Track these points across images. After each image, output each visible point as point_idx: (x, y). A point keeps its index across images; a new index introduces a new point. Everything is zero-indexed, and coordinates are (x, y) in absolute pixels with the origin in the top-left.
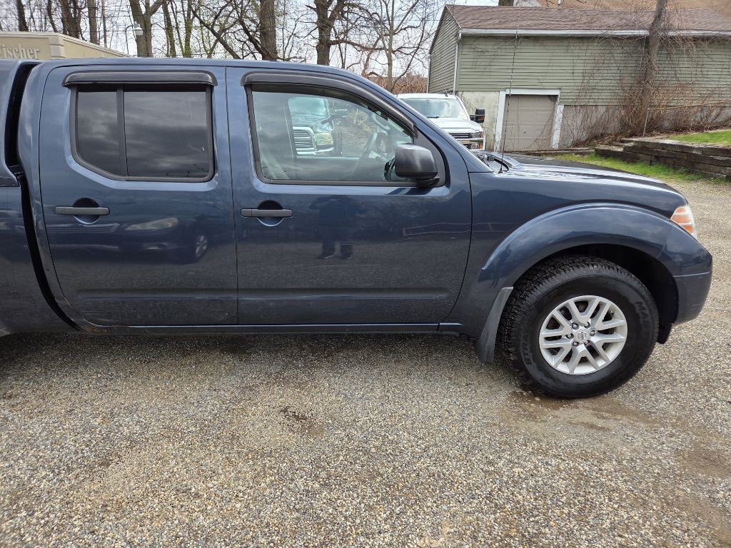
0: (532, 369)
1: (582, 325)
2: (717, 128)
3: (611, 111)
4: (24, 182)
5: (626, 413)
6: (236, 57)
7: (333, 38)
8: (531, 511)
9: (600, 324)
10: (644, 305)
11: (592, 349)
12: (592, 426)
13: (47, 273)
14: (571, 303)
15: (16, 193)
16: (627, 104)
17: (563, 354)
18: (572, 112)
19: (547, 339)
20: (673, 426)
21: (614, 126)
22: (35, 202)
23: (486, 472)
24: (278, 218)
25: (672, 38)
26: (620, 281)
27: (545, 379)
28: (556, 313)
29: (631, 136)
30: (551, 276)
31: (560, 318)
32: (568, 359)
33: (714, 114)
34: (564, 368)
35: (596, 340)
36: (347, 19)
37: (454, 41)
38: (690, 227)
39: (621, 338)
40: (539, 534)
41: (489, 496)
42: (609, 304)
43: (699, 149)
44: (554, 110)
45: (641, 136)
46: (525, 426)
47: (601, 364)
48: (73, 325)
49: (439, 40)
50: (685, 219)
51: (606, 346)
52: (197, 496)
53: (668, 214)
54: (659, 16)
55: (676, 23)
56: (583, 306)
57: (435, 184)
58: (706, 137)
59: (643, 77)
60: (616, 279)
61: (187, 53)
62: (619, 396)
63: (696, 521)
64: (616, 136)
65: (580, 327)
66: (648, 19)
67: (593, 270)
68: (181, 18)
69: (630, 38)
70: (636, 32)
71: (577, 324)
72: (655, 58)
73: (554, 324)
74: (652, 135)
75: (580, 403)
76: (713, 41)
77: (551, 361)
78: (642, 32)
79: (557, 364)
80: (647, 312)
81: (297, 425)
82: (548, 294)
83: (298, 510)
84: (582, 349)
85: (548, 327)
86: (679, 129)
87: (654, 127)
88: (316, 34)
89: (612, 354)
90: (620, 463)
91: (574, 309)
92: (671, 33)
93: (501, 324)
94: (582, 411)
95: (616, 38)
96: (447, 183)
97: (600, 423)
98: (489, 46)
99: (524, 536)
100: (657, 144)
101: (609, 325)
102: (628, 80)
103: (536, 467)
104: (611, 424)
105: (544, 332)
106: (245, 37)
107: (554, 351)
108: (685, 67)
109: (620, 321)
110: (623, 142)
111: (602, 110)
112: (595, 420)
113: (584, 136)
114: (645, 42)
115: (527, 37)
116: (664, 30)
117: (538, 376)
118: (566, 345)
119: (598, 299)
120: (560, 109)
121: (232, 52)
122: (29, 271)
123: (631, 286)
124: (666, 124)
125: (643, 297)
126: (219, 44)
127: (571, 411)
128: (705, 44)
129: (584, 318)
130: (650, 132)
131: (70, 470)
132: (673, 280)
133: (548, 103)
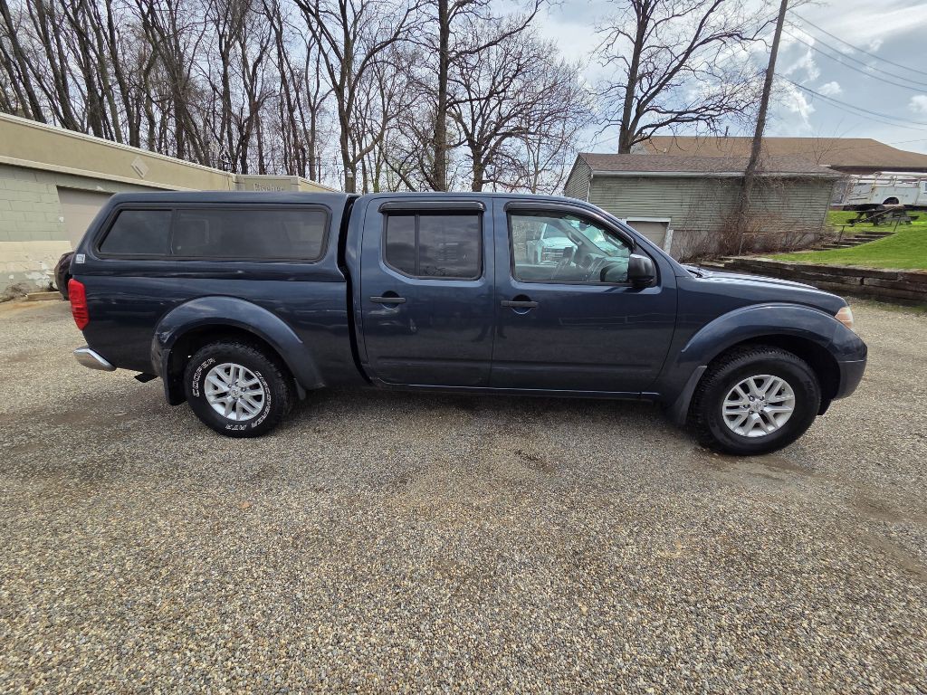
0: (716, 431)
1: (758, 397)
2: (800, 250)
3: (711, 236)
4: (348, 279)
5: (793, 468)
6: (414, 190)
7: (484, 178)
8: (743, 537)
9: (773, 398)
10: (811, 384)
11: (764, 416)
12: (768, 477)
13: (359, 344)
14: (751, 380)
15: (343, 287)
16: (725, 230)
17: (741, 421)
18: (680, 235)
19: (728, 408)
20: (836, 479)
21: (714, 246)
22: (356, 293)
23: (696, 506)
24: (527, 308)
25: (764, 178)
26: (794, 364)
27: (725, 438)
28: (737, 388)
29: (728, 255)
30: (736, 359)
31: (741, 392)
32: (743, 425)
33: (797, 238)
34: (740, 432)
35: (767, 410)
36: (495, 164)
37: (586, 180)
38: (849, 324)
39: (789, 410)
40: (755, 554)
41: (705, 524)
42: (781, 382)
43: (791, 266)
44: (665, 233)
45: (737, 255)
46: (715, 474)
47: (771, 429)
48: (370, 382)
49: (572, 180)
50: (845, 317)
51: (776, 415)
52: (478, 508)
53: (834, 314)
54: (753, 161)
55: (768, 168)
56: (759, 383)
57: (650, 285)
58: (793, 257)
59: (739, 209)
60: (790, 363)
61: (377, 190)
62: (782, 455)
63: (881, 553)
64: (716, 254)
65: (756, 400)
66: (744, 164)
67: (772, 355)
68: (373, 165)
69: (729, 178)
70: (734, 174)
71: (754, 397)
72: (749, 195)
73: (735, 396)
74: (746, 255)
75: (753, 459)
76: (798, 181)
77: (731, 425)
78: (739, 174)
79: (735, 428)
80: (813, 389)
81: (533, 464)
82: (734, 373)
83: (558, 525)
84: (756, 416)
85: (730, 399)
86: (768, 250)
87: (748, 248)
88: (472, 175)
89: (781, 422)
90: (802, 505)
91: (753, 385)
92: (763, 175)
93: (693, 396)
94: (755, 466)
95: (716, 178)
96: (658, 283)
97: (774, 475)
98: (615, 185)
99: (743, 555)
100: (754, 261)
101: (778, 399)
102: (726, 212)
103: (735, 506)
104: (783, 475)
105: (727, 403)
106: (422, 177)
107: (733, 418)
108: (774, 201)
109: (790, 396)
110: (722, 259)
111: (705, 234)
112: (767, 472)
113: (689, 254)
114: (741, 182)
115: (645, 178)
116: (757, 172)
117: (720, 436)
118: (744, 413)
119: (773, 378)
120: (670, 233)
121: (411, 188)
122: (346, 341)
123: (802, 368)
124: (757, 246)
125: (811, 378)
126: (403, 182)
127: (747, 465)
128: (792, 184)
129: (761, 392)
130: (744, 253)
131: (381, 484)
132: (837, 366)
133: (661, 229)
